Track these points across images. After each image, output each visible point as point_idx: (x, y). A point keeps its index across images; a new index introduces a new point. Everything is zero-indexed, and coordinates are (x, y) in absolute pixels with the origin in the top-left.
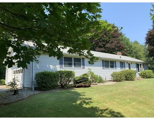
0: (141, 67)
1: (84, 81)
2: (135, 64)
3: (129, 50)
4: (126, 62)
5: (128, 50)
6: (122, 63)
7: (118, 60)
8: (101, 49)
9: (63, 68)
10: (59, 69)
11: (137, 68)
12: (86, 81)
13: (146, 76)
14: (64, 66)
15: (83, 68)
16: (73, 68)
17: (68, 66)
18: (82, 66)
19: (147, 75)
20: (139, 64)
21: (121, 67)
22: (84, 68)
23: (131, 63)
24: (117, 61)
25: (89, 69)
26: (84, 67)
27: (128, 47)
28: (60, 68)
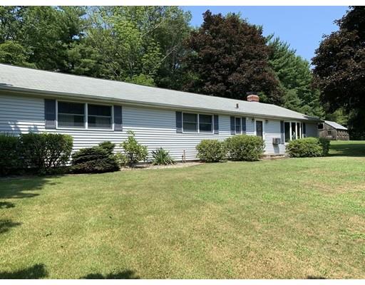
0: (294, 130)
1: (92, 159)
2: (279, 123)
3: (305, 89)
4: (250, 117)
5: (304, 91)
6: (238, 120)
7: (224, 114)
8: (215, 88)
9: (55, 128)
10: (45, 130)
11: (282, 132)
12: (96, 159)
13: (301, 152)
14: (58, 125)
15: (115, 130)
16: (87, 128)
17: (73, 123)
18: (113, 125)
19: (301, 149)
20: (289, 123)
21: (232, 129)
22: (121, 131)
23: (267, 121)
24: (221, 115)
25: (128, 132)
26: (121, 127)
27: (303, 83)
28: (46, 128)
